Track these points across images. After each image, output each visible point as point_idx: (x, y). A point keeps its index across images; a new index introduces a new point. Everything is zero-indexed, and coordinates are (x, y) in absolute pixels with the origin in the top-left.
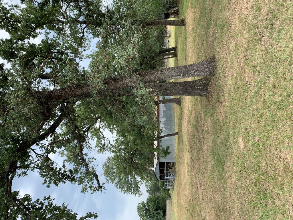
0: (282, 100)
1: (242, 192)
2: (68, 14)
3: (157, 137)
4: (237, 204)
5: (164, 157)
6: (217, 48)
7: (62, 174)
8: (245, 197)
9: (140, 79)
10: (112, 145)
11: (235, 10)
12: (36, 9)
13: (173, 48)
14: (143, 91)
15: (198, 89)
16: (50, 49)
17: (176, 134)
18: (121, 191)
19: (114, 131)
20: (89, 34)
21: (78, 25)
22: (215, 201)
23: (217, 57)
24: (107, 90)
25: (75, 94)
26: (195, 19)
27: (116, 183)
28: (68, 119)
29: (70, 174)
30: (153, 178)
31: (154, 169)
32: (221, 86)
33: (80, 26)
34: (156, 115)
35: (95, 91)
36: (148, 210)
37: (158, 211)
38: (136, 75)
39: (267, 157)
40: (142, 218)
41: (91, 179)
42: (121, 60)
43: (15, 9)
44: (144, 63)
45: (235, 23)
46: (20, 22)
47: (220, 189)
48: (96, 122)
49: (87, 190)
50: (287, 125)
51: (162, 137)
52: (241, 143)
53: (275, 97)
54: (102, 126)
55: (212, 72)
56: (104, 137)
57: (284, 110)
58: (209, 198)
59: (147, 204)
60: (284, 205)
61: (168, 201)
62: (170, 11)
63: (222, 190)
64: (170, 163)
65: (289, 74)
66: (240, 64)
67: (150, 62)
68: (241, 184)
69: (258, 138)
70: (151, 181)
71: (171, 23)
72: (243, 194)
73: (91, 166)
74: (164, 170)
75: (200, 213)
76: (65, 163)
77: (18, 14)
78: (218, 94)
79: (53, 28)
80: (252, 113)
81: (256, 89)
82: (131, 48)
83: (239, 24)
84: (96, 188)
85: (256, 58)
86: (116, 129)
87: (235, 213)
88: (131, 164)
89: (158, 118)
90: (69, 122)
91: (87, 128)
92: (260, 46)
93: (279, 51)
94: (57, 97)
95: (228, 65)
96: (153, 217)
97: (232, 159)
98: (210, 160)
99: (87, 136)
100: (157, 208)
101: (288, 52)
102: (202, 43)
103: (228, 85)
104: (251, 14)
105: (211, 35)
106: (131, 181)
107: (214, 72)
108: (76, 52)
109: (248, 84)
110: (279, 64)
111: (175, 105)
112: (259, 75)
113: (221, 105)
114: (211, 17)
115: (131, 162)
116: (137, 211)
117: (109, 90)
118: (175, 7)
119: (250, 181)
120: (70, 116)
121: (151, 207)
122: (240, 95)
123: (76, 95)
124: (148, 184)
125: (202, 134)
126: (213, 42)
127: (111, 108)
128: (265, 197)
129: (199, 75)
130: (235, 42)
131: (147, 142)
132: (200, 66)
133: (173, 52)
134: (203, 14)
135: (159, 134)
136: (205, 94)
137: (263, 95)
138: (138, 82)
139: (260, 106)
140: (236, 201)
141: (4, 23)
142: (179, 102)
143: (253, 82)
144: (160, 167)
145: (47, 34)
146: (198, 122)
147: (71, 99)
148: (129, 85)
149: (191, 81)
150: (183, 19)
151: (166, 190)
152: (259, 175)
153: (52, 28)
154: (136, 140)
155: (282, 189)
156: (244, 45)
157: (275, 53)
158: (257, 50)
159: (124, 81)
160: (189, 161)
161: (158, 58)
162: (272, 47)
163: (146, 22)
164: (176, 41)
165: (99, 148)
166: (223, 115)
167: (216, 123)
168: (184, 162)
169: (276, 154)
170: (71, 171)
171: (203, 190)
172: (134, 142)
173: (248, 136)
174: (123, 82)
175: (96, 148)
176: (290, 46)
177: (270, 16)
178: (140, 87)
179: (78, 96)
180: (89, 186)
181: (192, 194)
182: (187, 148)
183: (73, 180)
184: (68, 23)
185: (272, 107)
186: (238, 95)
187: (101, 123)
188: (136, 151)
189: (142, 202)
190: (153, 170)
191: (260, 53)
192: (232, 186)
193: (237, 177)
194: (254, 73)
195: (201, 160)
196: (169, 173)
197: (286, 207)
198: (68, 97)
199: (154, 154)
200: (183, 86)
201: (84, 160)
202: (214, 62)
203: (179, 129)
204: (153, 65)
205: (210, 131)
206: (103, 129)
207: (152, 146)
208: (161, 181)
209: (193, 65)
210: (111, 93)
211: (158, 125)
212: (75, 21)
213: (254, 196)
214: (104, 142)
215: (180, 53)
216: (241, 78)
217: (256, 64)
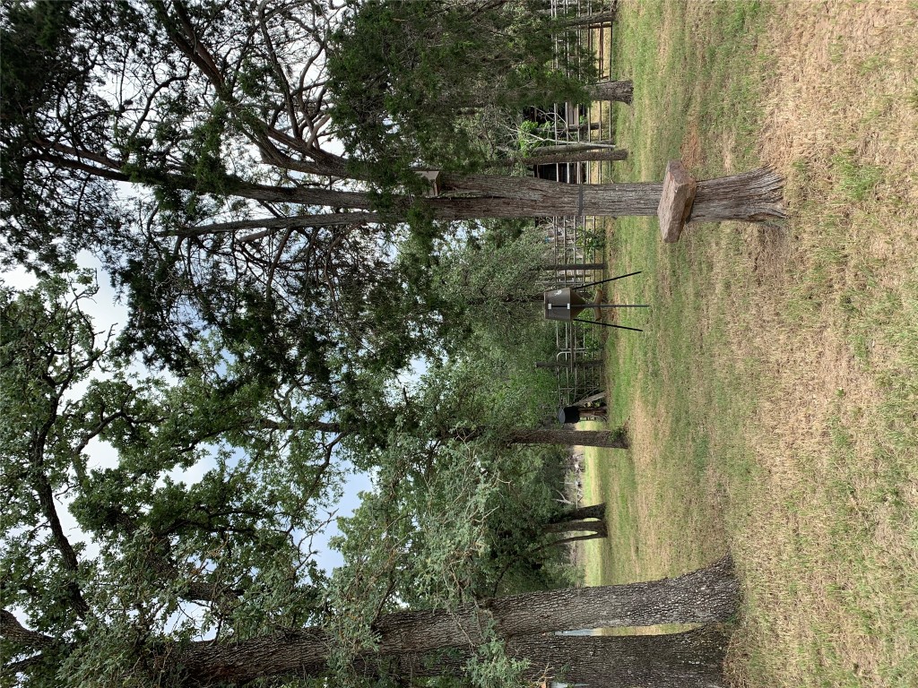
2: (293, 404)
6: (737, 532)
9: (492, 622)
11: (777, 431)
12: (209, 390)
13: (594, 508)
14: (500, 666)
15: (688, 667)
16: (225, 500)
20: (345, 459)
21: (316, 434)
23: (738, 560)
24: (382, 655)
25: (279, 664)
26: (657, 435)
32: (768, 668)
33: (321, 437)
35: (342, 657)
38: (481, 607)
42: (435, 559)
43: (153, 389)
44: (502, 552)
45: (781, 469)
46: (157, 423)
55: (731, 610)
62: (581, 403)
66: (820, 600)
67: (522, 548)
71: (585, 439)
77: (157, 403)
79: (245, 442)
82: (467, 526)
83: (794, 474)
85: (869, 587)
92: (875, 553)
94: (218, 673)
95: (781, 596)
102: (687, 510)
103: (791, 669)
104: (825, 451)
105: (713, 490)
107: (736, 611)
108: (298, 514)
109: (860, 674)
112: (891, 649)
114: (706, 436)
117: (387, 654)
118: (597, 392)
123: (280, 666)
126: (721, 510)
129: (686, 620)
130: (790, 525)
132: (690, 585)
133: (596, 520)
134: (682, 424)
138: (486, 634)
141: (115, 424)
143: (875, 670)
145: (222, 457)
148: (455, 640)
149: (663, 636)
150: (620, 429)
153: (239, 439)
156: (820, 541)
158: (867, 563)
159: (440, 628)
161: (548, 535)
163: (514, 434)
164: (604, 488)
174: (438, 630)
177: (883, 467)
178: (491, 652)
179: (285, 670)
184: (290, 428)
191: (878, 575)
194: (872, 639)
200: (637, 654)
202: (732, 576)
204: (530, 560)
209: (663, 583)
210: (394, 667)
212: (310, 423)
215: (618, 526)
216: (832, 650)
217: (873, 610)
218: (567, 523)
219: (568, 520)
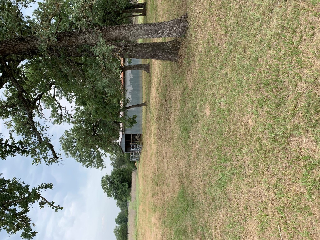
0: (250, 64)
1: (205, 158)
3: (123, 108)
4: (199, 169)
5: (130, 126)
6: (191, 5)
7: (10, 146)
8: (207, 162)
9: (101, 34)
10: (70, 115)
13: (142, 4)
14: (104, 48)
15: (168, 52)
17: (144, 104)
18: (83, 165)
19: (72, 99)
22: (179, 168)
23: (189, 15)
25: (19, 49)
27: (77, 156)
28: (11, 81)
29: (20, 146)
30: (118, 151)
31: (119, 141)
32: (192, 50)
34: (122, 82)
35: (44, 46)
36: (113, 183)
37: (123, 183)
38: (97, 29)
39: (230, 122)
40: (106, 191)
41: (45, 150)
44: (107, 20)
47: (184, 157)
48: (50, 89)
49: (40, 161)
50: (252, 89)
51: (128, 108)
52: (208, 110)
53: (244, 61)
54: (57, 94)
55: (184, 33)
56: (60, 107)
57: (251, 74)
58: (173, 166)
59: (112, 177)
60: (241, 166)
61: (133, 173)
63: (187, 157)
64: (136, 135)
65: (259, 36)
66: (213, 24)
68: (205, 150)
69: (224, 104)
70: (116, 154)
72: (205, 160)
73: (44, 135)
74: (130, 142)
75: (164, 182)
76: (12, 134)
78: (188, 58)
80: (221, 78)
81: (227, 52)
84: (51, 159)
85: (230, 17)
86: (75, 97)
87: (197, 177)
88: (94, 136)
89: (124, 86)
90: (13, 84)
91: (38, 96)
92: (235, 4)
93: (252, 10)
95: (201, 25)
96: (118, 189)
97: (198, 127)
98: (176, 129)
99: (39, 104)
100: (123, 181)
101: (261, 11)
103: (199, 49)
106: (94, 154)
107: (186, 33)
109: (219, 46)
110: (252, 24)
111: (144, 72)
112: (231, 37)
113: (191, 71)
115: (94, 134)
116: (101, 184)
117: (62, 46)
119: (213, 146)
120: (13, 76)
121: (116, 180)
122: (211, 60)
124: (113, 157)
125: (170, 103)
127: (66, 70)
128: (225, 160)
129: (169, 36)
131: (111, 111)
132: (171, 24)
135: (125, 104)
136: (175, 59)
137: (233, 59)
138: (99, 38)
139: (229, 70)
140: (199, 166)
142: (147, 68)
143: (224, 45)
144: (126, 139)
146: (166, 90)
147: (14, 57)
148: (88, 42)
149: (161, 43)
151: (132, 162)
152: (222, 140)
154: (99, 109)
155: (241, 151)
157: (248, 12)
158: (231, 8)
159: (82, 37)
160: (156, 131)
162: (247, 4)
165: (56, 119)
166: (192, 82)
167: (184, 90)
168: (150, 133)
169: (239, 118)
170: (20, 142)
171: (168, 159)
172: (96, 111)
173: (215, 103)
175: (52, 118)
176: (264, 4)
178: (101, 44)
179: (22, 52)
180: (43, 157)
181: (158, 164)
182: (155, 118)
183: (24, 152)
185: (240, 71)
186: (209, 59)
187: (56, 90)
188: (99, 123)
189: (106, 175)
190: (119, 143)
191: (234, 12)
192: (196, 153)
193: (201, 144)
194: (226, 35)
195: (168, 130)
196: (135, 145)
197: (243, 167)
198: (10, 53)
199: (120, 126)
200: (152, 48)
201: (35, 129)
202: (186, 21)
203: (147, 99)
205: (178, 100)
206: (60, 98)
207: (117, 115)
208: (126, 153)
209: (163, 23)
211: (124, 94)
213: (215, 160)
214: (61, 112)
215: (150, 10)
216: (213, 40)
217: (229, 24)
218: (132, 10)
219: (132, 9)
